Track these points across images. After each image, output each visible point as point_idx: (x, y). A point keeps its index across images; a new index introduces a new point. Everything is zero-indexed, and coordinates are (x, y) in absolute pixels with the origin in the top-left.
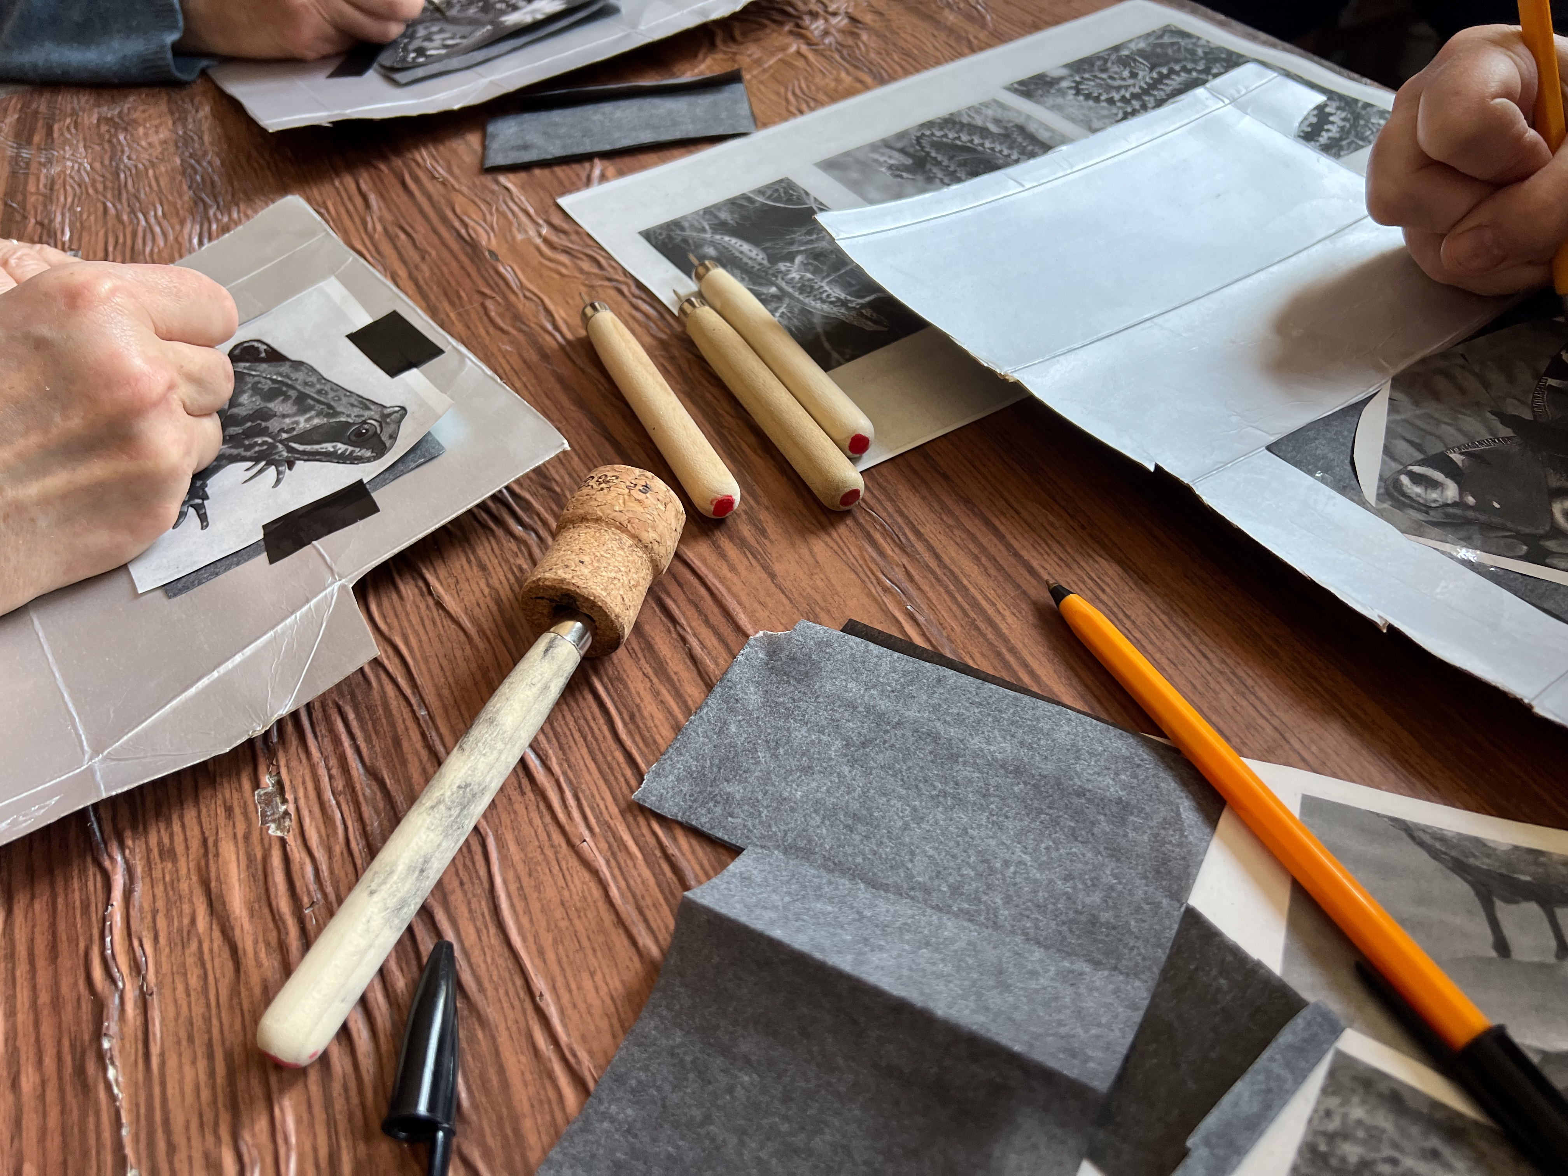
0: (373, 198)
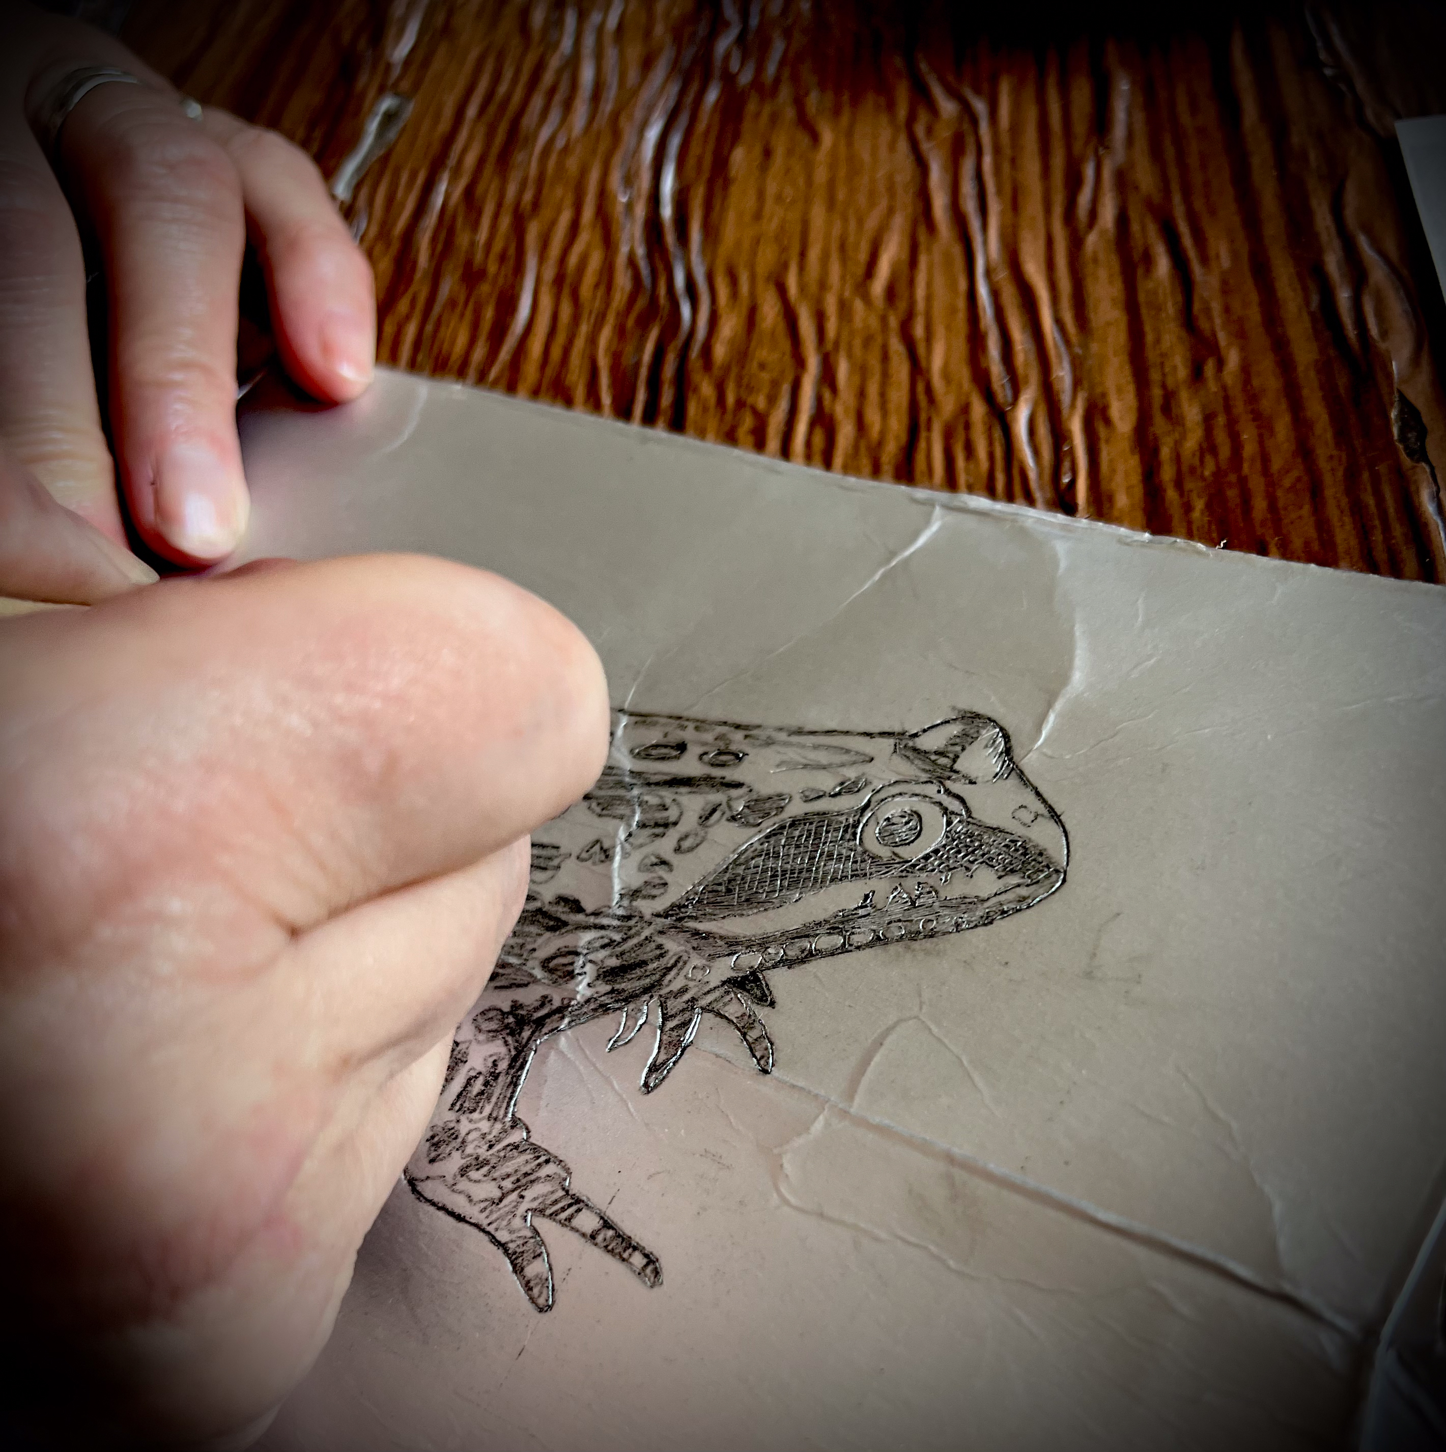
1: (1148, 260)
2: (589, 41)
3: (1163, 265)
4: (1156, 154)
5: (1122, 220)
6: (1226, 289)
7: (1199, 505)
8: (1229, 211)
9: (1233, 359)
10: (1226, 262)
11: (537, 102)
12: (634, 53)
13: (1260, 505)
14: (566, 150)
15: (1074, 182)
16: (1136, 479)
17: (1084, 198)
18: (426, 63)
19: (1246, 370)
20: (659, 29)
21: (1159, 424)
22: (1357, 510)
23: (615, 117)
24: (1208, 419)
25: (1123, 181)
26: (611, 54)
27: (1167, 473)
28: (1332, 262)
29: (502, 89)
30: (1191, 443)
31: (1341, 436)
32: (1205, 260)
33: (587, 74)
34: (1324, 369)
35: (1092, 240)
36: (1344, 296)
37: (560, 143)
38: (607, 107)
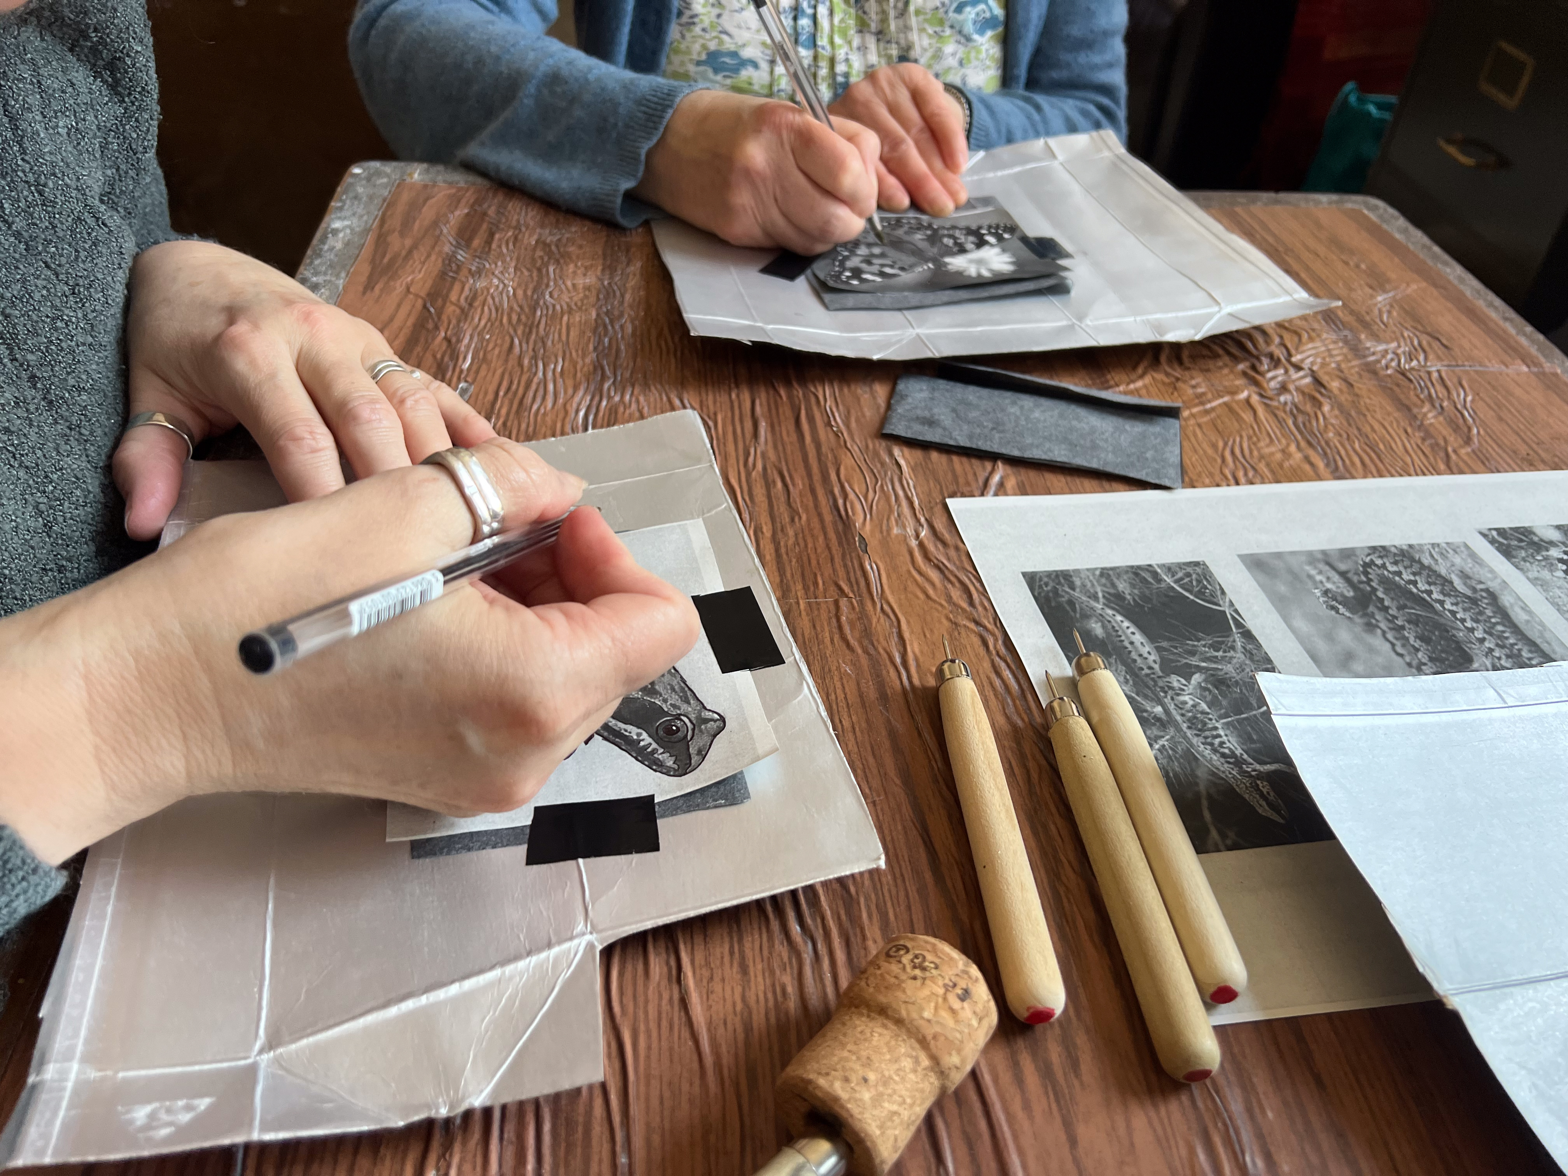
0: (763, 425)
1: (774, 482)
2: (550, 375)
3: (779, 484)
4: (775, 447)
5: (765, 469)
6: (801, 495)
7: (794, 560)
8: (802, 470)
9: (804, 517)
10: (801, 487)
11: (531, 394)
12: (570, 383)
13: (814, 562)
14: (545, 414)
15: (747, 455)
16: (773, 551)
17: (751, 459)
18: (477, 372)
19: (808, 520)
20: (579, 375)
21: (780, 535)
22: (845, 566)
23: (565, 405)
24: (796, 535)
25: (764, 455)
26: (560, 381)
27: (783, 550)
28: (837, 490)
29: (514, 387)
30: (791, 541)
31: (840, 544)
32: (794, 485)
33: (551, 387)
34: (835, 523)
35: (754, 474)
36: (840, 502)
37: (542, 411)
38: (561, 401)
